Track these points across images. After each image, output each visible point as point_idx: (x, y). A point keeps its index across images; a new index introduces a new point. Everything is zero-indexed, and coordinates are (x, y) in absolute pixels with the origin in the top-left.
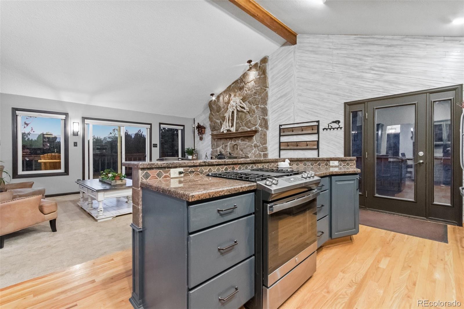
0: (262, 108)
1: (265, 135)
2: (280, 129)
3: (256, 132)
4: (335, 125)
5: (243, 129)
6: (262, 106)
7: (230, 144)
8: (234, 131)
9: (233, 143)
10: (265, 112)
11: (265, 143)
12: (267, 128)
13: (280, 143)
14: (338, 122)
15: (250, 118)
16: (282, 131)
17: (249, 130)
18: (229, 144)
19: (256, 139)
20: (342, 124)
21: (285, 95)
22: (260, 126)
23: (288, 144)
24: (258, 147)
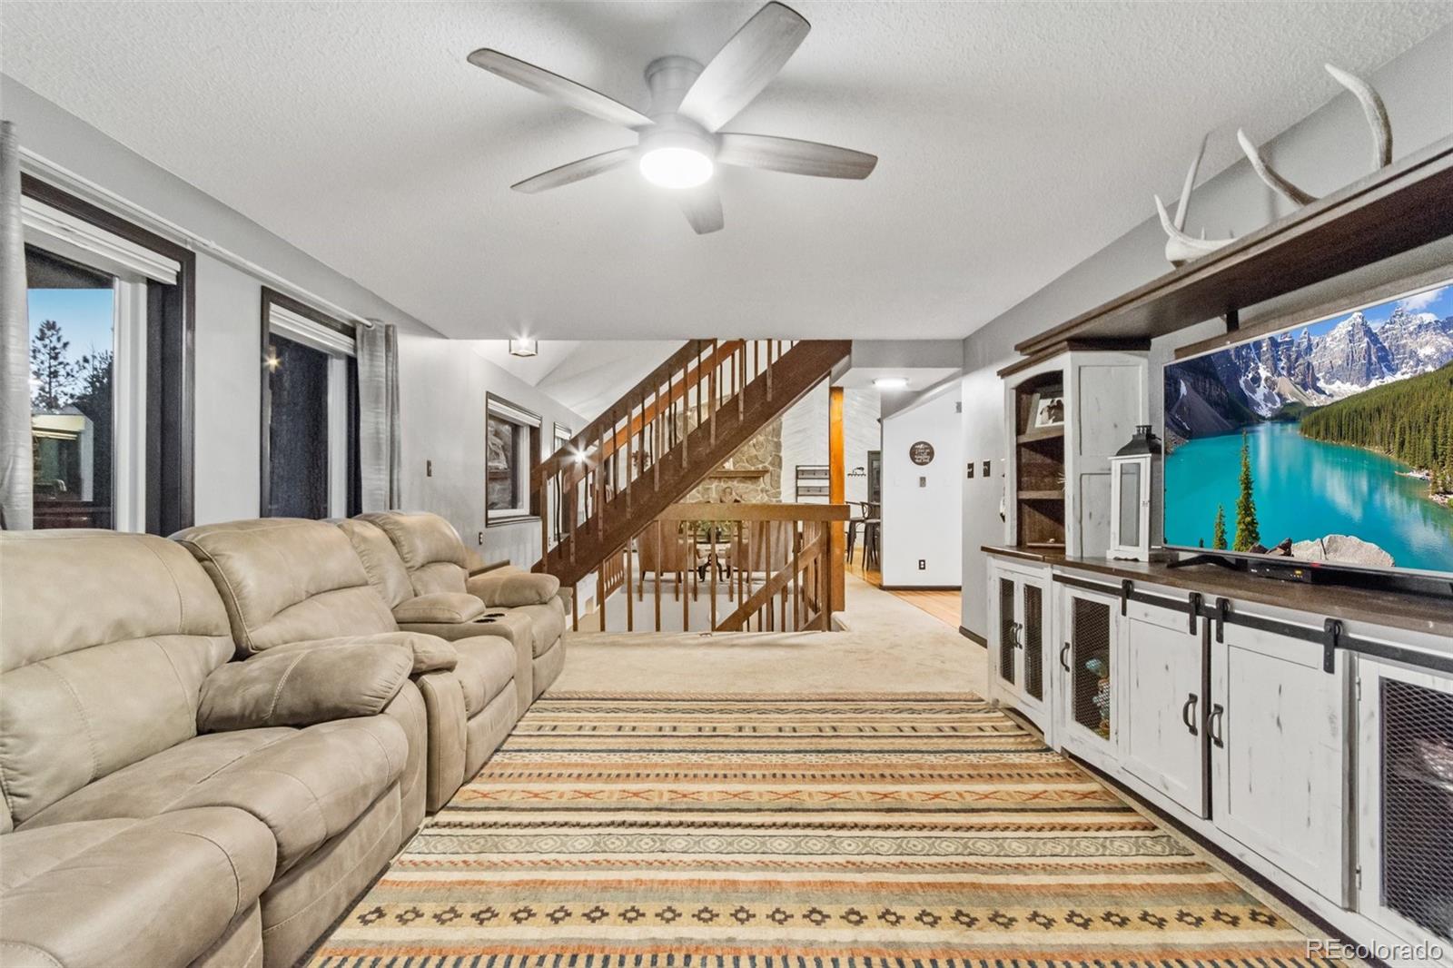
0: (776, 443)
1: (779, 477)
2: (797, 471)
3: (765, 471)
4: (859, 472)
5: (744, 467)
6: (775, 440)
7: (717, 487)
8: (732, 469)
9: (723, 485)
10: (778, 446)
11: (779, 488)
12: (780, 468)
13: (797, 488)
14: (862, 469)
15: (755, 453)
16: (799, 473)
17: (753, 469)
18: (713, 486)
19: (764, 483)
20: (866, 471)
21: (804, 430)
22: (771, 464)
23: (808, 489)
24: (767, 491)
